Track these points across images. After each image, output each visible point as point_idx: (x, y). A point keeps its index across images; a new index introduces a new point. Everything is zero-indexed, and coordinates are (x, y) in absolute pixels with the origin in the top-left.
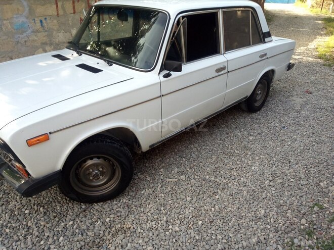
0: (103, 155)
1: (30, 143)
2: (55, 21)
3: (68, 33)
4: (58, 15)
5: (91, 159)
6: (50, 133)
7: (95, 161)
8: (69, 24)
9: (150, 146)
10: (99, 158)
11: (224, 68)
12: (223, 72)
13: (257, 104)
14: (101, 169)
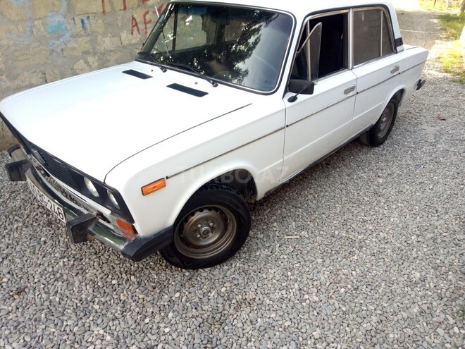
0: (214, 206)
1: (145, 191)
2: (100, 21)
3: (116, 38)
4: (104, 12)
5: (201, 211)
6: (167, 178)
7: (205, 213)
8: (117, 25)
9: (266, 193)
10: (210, 209)
11: (353, 89)
12: (351, 94)
13: (381, 135)
14: (211, 224)
